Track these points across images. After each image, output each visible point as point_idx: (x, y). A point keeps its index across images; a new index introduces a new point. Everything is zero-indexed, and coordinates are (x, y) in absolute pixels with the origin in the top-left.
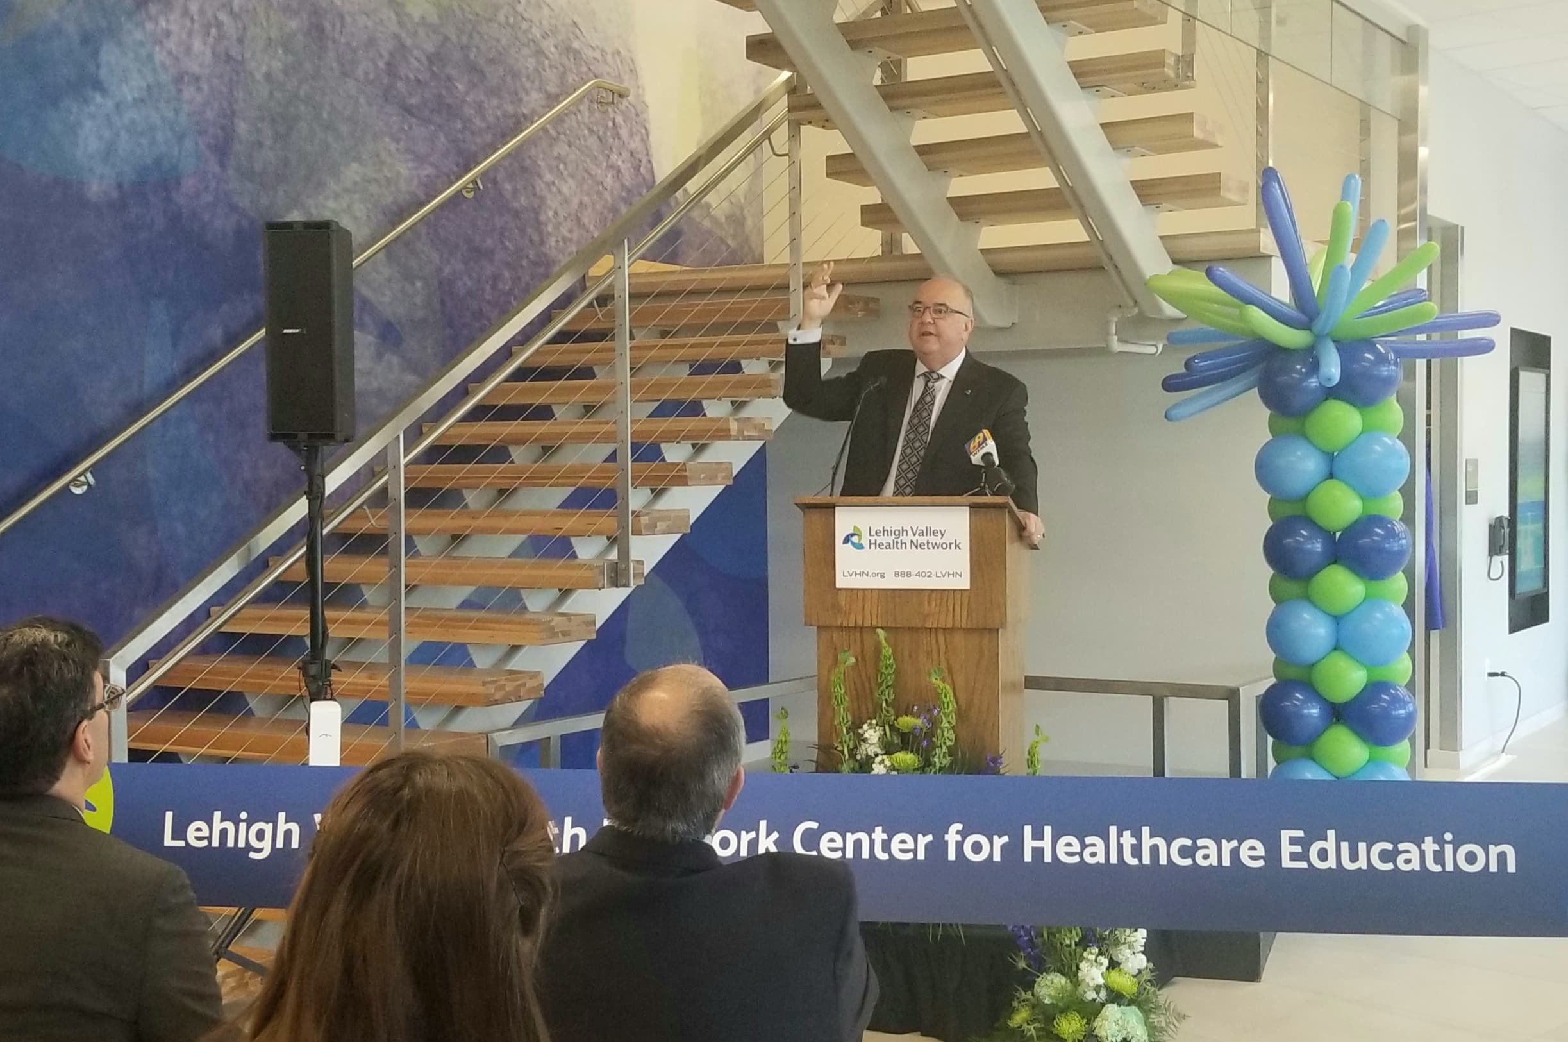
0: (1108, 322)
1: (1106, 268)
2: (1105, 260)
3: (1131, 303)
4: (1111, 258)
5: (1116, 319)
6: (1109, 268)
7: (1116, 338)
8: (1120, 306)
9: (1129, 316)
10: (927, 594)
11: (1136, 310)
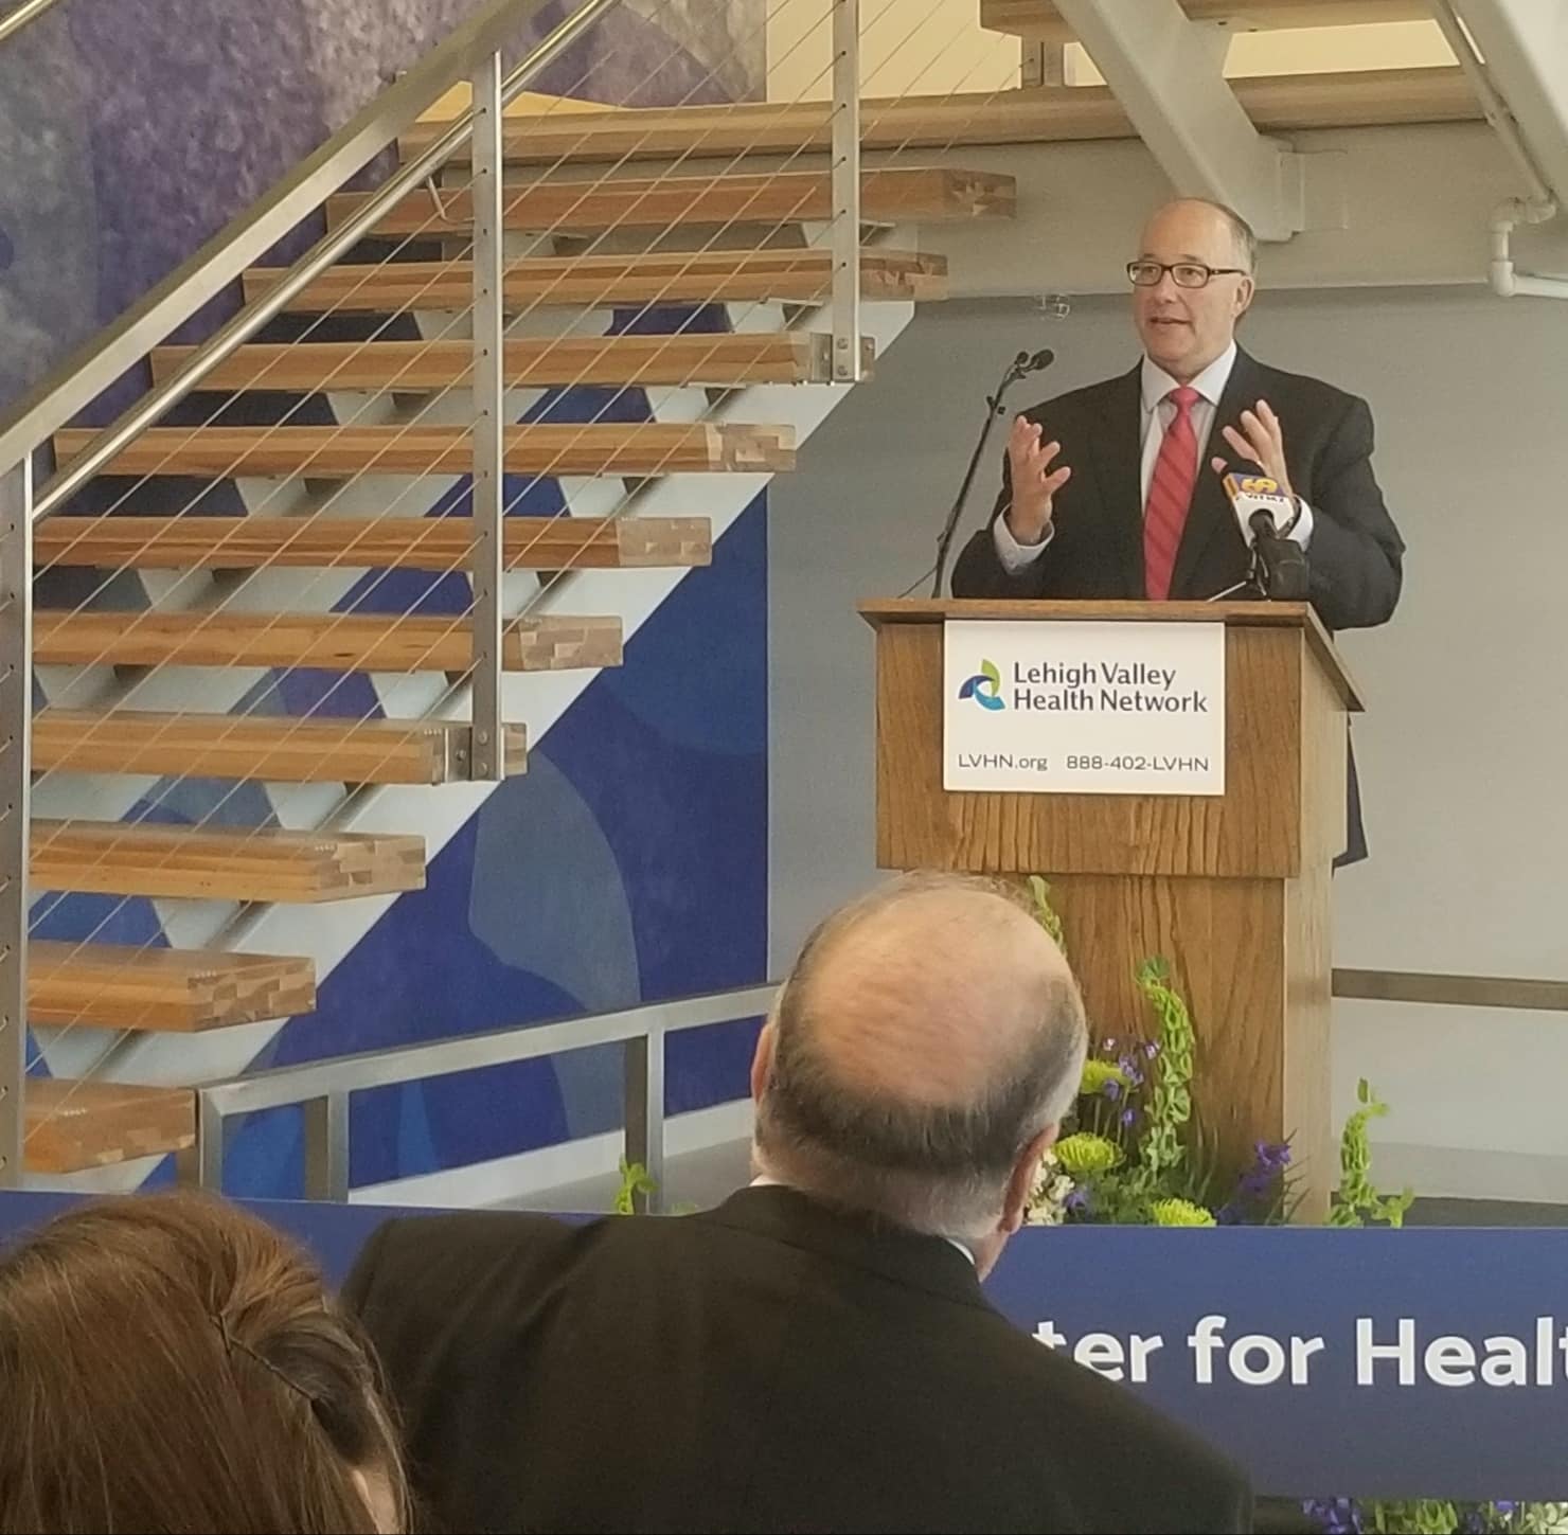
0: (1491, 234)
1: (1491, 121)
2: (1490, 106)
3: (1542, 196)
4: (1502, 102)
5: (1508, 227)
6: (1498, 122)
7: (1509, 265)
8: (1517, 201)
9: (1537, 221)
10: (1134, 803)
11: (1551, 210)
